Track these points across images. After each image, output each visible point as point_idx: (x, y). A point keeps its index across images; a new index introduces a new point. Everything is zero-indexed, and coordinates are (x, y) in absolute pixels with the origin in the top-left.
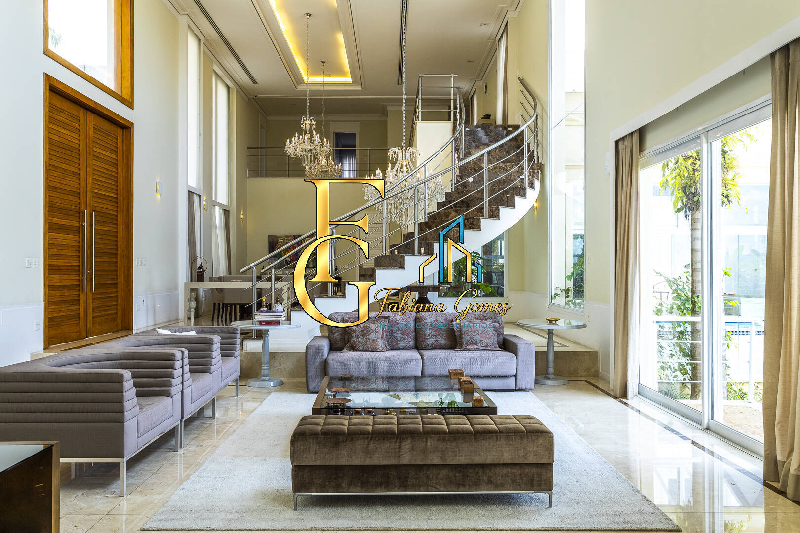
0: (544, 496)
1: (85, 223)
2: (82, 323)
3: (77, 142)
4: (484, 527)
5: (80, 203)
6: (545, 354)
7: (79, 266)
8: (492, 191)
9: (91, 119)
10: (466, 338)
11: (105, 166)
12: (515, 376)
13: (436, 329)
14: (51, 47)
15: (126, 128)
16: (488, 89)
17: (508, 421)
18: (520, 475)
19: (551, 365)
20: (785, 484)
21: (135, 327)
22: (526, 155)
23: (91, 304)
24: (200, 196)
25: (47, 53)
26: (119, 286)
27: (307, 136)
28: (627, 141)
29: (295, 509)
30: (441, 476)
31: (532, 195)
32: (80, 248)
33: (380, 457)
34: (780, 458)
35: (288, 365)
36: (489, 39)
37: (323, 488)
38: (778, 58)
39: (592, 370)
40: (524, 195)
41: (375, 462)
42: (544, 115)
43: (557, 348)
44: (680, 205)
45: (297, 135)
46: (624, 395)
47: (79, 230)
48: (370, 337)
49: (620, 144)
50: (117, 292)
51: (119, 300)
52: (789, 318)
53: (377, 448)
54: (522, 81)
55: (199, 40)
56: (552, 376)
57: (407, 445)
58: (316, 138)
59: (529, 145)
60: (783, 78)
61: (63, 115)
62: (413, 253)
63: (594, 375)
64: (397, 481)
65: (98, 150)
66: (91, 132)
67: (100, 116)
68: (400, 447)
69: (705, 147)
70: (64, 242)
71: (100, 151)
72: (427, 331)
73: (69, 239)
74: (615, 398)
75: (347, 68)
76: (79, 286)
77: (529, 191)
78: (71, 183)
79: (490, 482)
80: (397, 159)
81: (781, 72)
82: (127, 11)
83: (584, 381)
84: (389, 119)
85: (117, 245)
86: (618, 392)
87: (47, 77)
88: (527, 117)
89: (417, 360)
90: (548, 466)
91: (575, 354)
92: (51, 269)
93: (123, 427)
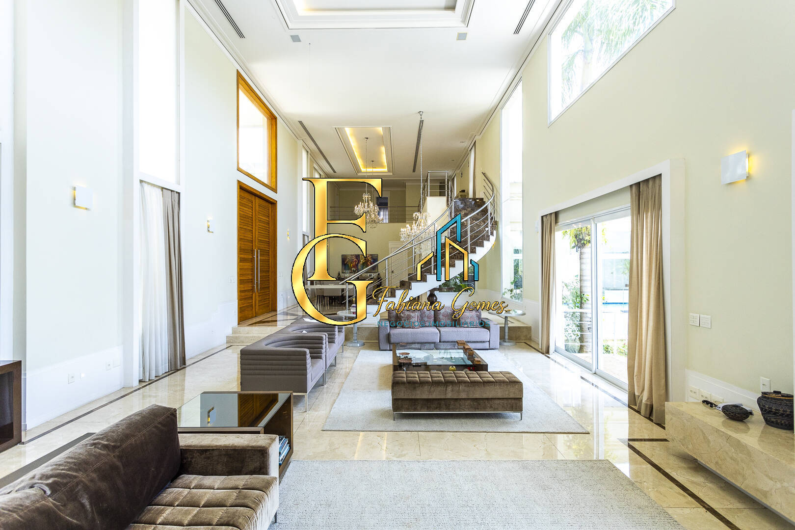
0: (518, 414)
1: (255, 256)
2: (254, 310)
3: (251, 213)
4: (490, 431)
5: (252, 246)
6: (504, 328)
7: (252, 279)
8: (472, 239)
9: (258, 200)
10: (462, 321)
11: (263, 225)
12: (489, 341)
13: (446, 316)
14: (240, 166)
15: (273, 204)
16: (463, 175)
17: (498, 375)
18: (506, 403)
19: (507, 334)
20: (640, 407)
21: (278, 310)
22: (489, 218)
23: (258, 299)
24: (308, 236)
25: (239, 170)
26: (270, 288)
27: (366, 204)
28: (548, 217)
29: (394, 420)
30: (467, 404)
31: (493, 239)
32: (253, 270)
33: (436, 394)
34: (636, 394)
35: (366, 334)
36: (465, 149)
37: (408, 410)
38: (634, 187)
39: (528, 336)
40: (488, 240)
41: (434, 397)
42: (498, 195)
43: (510, 325)
44: (574, 245)
45: (360, 203)
46: (548, 352)
47: (252, 260)
48: (411, 320)
49: (544, 218)
50: (269, 291)
51: (270, 296)
52: (641, 322)
53: (435, 390)
54: (484, 174)
55: (308, 152)
56: (507, 340)
57: (450, 388)
58: (371, 205)
59: (491, 214)
60: (637, 198)
61: (245, 200)
62: (431, 274)
63: (529, 339)
64: (444, 406)
65: (260, 217)
66: (257, 208)
67: (261, 199)
68: (446, 390)
69: (593, 225)
70: (246, 267)
71: (262, 217)
72: (441, 317)
73: (247, 265)
74: (543, 353)
75: (385, 164)
76: (252, 290)
77: (491, 237)
78: (249, 236)
79: (491, 407)
80: (418, 218)
81: (636, 196)
82: (274, 142)
83: (525, 343)
84: (407, 190)
85: (269, 266)
86: (544, 350)
87: (239, 182)
88: (489, 197)
89: (437, 333)
90: (520, 399)
91: (519, 328)
92: (241, 282)
93: (307, 377)
